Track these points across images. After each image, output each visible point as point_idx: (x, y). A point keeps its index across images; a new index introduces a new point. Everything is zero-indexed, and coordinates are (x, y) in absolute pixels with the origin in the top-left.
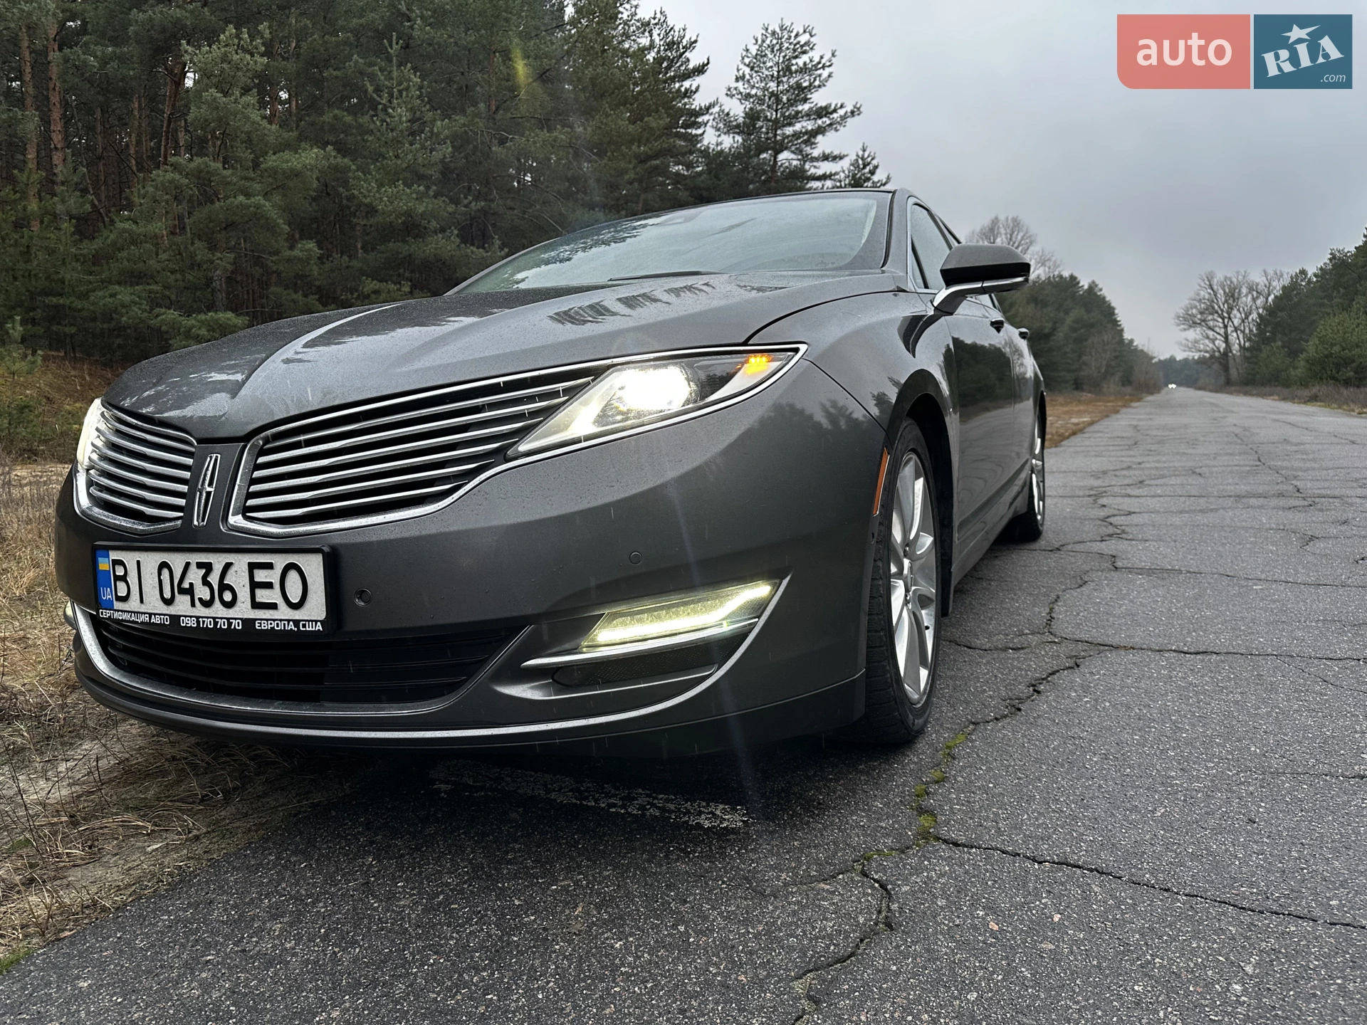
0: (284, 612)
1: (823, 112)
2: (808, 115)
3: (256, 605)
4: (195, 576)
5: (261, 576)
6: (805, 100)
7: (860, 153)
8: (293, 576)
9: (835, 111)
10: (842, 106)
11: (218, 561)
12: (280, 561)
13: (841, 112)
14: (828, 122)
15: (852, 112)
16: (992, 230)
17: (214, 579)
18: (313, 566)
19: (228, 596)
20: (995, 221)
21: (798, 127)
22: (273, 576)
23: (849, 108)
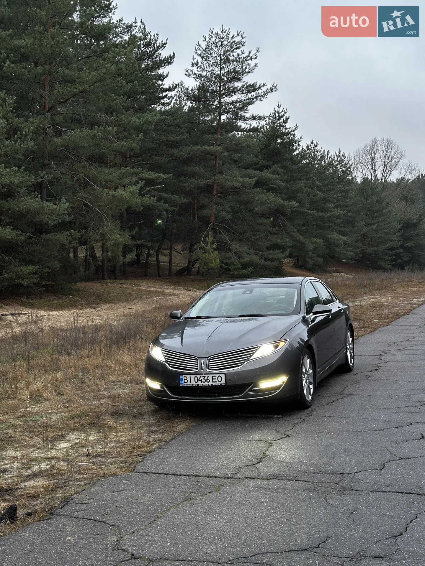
0: (218, 383)
1: (251, 88)
2: (241, 90)
3: (213, 382)
4: (202, 378)
5: (214, 378)
6: (239, 80)
7: (277, 109)
8: (219, 377)
9: (260, 88)
10: (264, 85)
11: (206, 376)
12: (217, 375)
13: (264, 89)
14: (255, 96)
15: (271, 90)
16: (372, 148)
17: (206, 378)
18: (223, 376)
19: (208, 381)
20: (375, 141)
21: (234, 98)
22: (216, 378)
23: (269, 86)
